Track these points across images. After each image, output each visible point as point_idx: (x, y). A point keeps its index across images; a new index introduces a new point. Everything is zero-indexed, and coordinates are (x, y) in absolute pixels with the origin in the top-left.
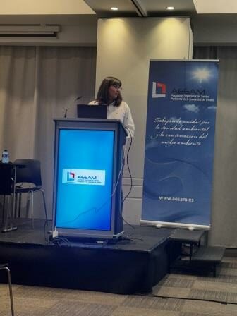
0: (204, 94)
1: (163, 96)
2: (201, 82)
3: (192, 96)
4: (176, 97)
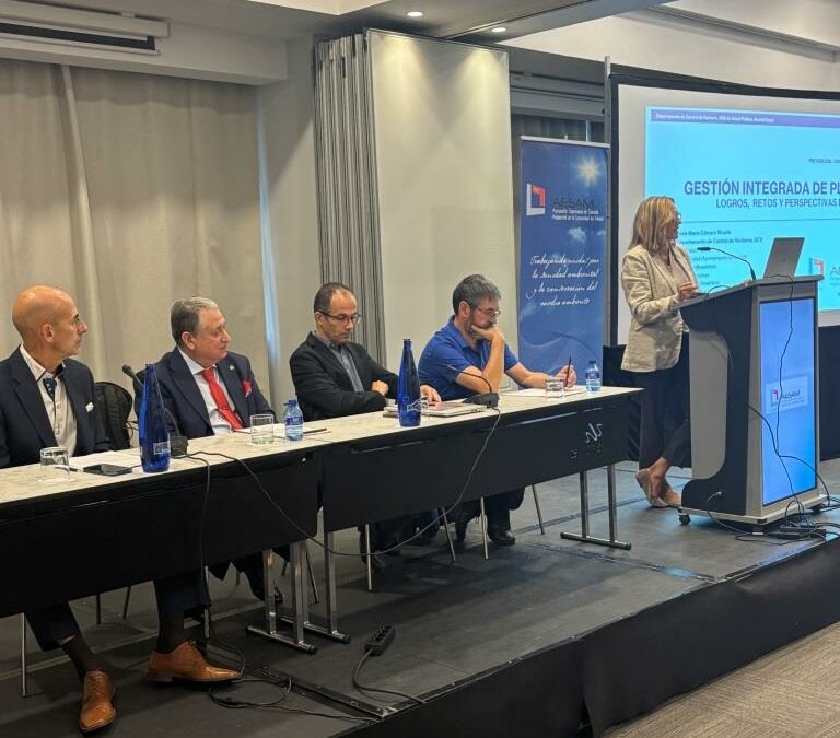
0: (593, 208)
1: (541, 211)
2: (588, 184)
3: (578, 212)
4: (559, 215)
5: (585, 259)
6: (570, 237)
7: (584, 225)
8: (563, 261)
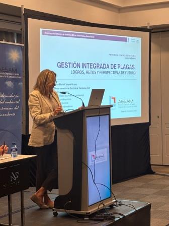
0: (16, 73)
2: (14, 62)
3: (10, 74)
4: (0, 75)
5: (13, 95)
6: (6, 85)
7: (12, 80)
8: (3, 96)
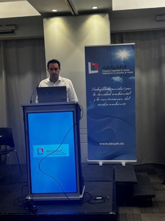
0: (126, 69)
2: (123, 60)
3: (117, 71)
4: (106, 72)
5: (122, 88)
6: (113, 80)
8: (109, 89)
